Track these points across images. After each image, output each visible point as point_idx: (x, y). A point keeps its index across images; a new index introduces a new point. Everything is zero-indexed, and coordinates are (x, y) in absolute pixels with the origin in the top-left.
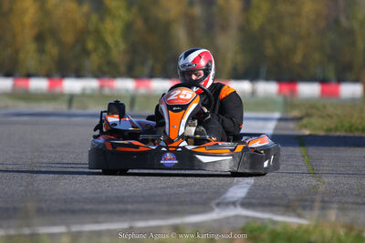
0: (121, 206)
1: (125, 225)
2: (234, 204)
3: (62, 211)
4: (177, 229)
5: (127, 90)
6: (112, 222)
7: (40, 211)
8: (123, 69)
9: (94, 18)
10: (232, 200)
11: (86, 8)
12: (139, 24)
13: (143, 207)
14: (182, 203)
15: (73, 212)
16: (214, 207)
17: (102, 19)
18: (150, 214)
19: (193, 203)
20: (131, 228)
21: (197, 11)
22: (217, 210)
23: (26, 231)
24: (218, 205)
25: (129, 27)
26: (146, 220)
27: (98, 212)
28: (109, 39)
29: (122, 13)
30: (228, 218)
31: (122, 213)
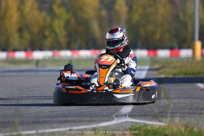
0: (65, 119)
1: (68, 129)
2: (125, 115)
3: (34, 122)
4: (94, 129)
5: (67, 57)
6: (61, 127)
7: (22, 123)
8: (64, 45)
9: (49, 19)
10: (124, 113)
11: (44, 14)
12: (73, 21)
13: (77, 119)
14: (97, 116)
15: (40, 123)
16: (114, 117)
17: (53, 19)
18: (81, 122)
19: (103, 116)
21: (104, 13)
22: (116, 119)
23: (15, 133)
24: (116, 116)
25: (67, 23)
26: (79, 126)
27: (53, 122)
28: (57, 30)
29: (66, 16)
30: (122, 123)
31: (66, 122)
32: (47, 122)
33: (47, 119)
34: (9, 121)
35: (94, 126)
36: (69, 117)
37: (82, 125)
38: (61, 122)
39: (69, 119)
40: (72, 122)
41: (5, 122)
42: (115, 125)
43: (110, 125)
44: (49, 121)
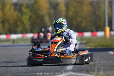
8: (29, 31)
12: (34, 16)
17: (22, 15)
25: (30, 17)
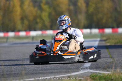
0: (51, 71)
1: (53, 77)
3: (33, 74)
4: (69, 77)
5: (51, 34)
6: (49, 76)
7: (26, 74)
9: (39, 12)
10: (86, 67)
11: (36, 9)
13: (58, 71)
14: (70, 69)
15: (36, 74)
16: (81, 70)
18: (61, 73)
19: (74, 69)
20: (55, 77)
22: (82, 70)
24: (82, 69)
26: (59, 75)
27: (44, 73)
28: (44, 18)
29: (48, 10)
30: (85, 73)
31: (52, 73)
32: (40, 73)
33: (40, 72)
34: (18, 73)
35: (69, 75)
36: (53, 70)
37: (61, 75)
38: (49, 73)
39: (54, 71)
40: (55, 73)
41: (15, 74)
42: (81, 74)
43: (78, 74)
44: (42, 72)
